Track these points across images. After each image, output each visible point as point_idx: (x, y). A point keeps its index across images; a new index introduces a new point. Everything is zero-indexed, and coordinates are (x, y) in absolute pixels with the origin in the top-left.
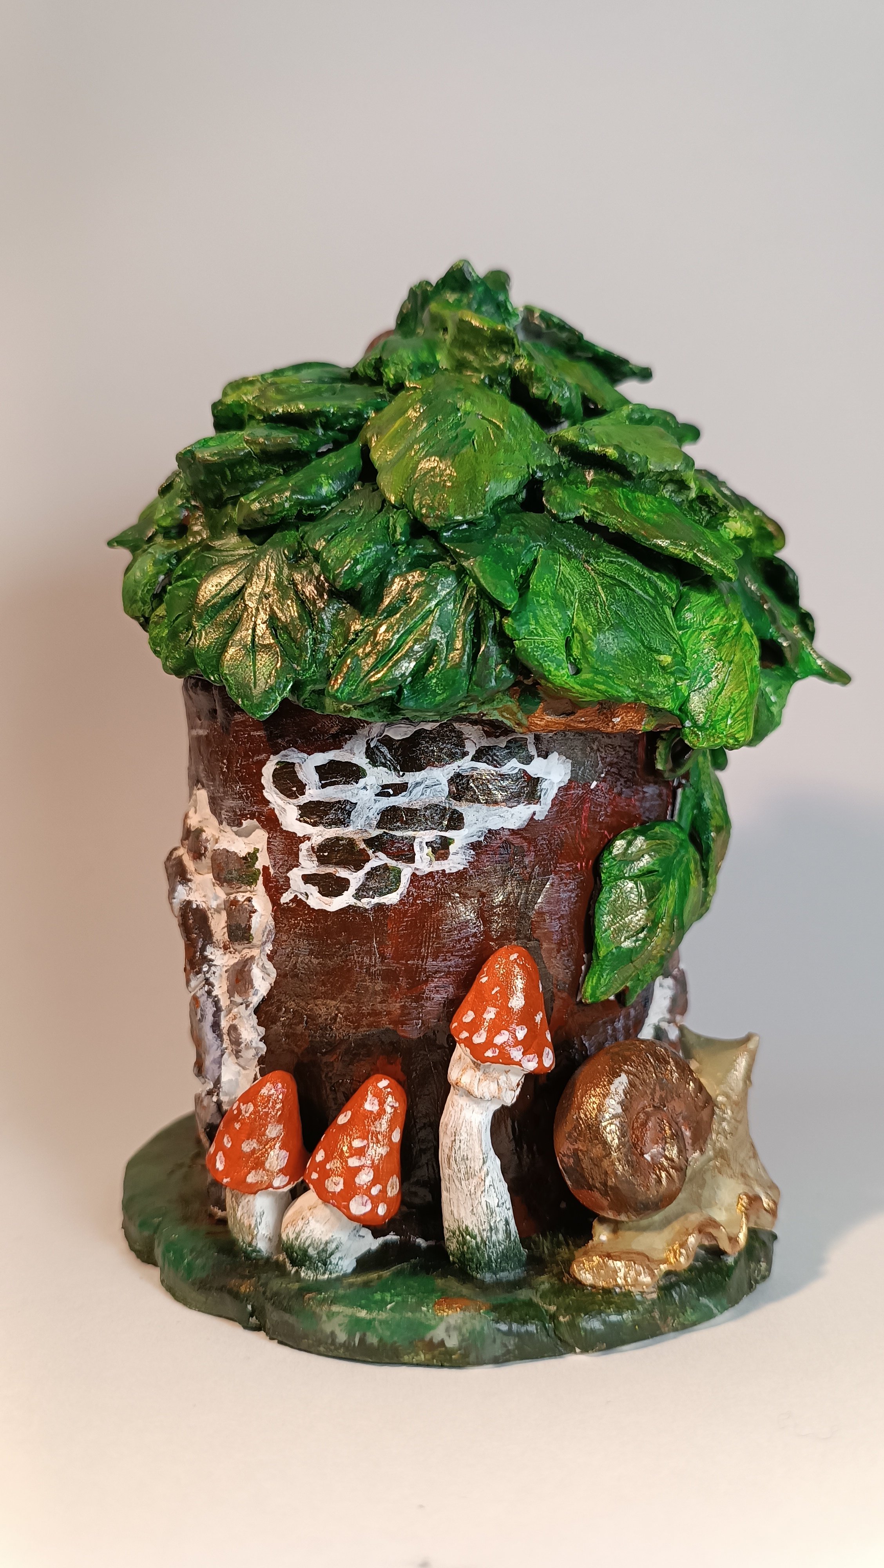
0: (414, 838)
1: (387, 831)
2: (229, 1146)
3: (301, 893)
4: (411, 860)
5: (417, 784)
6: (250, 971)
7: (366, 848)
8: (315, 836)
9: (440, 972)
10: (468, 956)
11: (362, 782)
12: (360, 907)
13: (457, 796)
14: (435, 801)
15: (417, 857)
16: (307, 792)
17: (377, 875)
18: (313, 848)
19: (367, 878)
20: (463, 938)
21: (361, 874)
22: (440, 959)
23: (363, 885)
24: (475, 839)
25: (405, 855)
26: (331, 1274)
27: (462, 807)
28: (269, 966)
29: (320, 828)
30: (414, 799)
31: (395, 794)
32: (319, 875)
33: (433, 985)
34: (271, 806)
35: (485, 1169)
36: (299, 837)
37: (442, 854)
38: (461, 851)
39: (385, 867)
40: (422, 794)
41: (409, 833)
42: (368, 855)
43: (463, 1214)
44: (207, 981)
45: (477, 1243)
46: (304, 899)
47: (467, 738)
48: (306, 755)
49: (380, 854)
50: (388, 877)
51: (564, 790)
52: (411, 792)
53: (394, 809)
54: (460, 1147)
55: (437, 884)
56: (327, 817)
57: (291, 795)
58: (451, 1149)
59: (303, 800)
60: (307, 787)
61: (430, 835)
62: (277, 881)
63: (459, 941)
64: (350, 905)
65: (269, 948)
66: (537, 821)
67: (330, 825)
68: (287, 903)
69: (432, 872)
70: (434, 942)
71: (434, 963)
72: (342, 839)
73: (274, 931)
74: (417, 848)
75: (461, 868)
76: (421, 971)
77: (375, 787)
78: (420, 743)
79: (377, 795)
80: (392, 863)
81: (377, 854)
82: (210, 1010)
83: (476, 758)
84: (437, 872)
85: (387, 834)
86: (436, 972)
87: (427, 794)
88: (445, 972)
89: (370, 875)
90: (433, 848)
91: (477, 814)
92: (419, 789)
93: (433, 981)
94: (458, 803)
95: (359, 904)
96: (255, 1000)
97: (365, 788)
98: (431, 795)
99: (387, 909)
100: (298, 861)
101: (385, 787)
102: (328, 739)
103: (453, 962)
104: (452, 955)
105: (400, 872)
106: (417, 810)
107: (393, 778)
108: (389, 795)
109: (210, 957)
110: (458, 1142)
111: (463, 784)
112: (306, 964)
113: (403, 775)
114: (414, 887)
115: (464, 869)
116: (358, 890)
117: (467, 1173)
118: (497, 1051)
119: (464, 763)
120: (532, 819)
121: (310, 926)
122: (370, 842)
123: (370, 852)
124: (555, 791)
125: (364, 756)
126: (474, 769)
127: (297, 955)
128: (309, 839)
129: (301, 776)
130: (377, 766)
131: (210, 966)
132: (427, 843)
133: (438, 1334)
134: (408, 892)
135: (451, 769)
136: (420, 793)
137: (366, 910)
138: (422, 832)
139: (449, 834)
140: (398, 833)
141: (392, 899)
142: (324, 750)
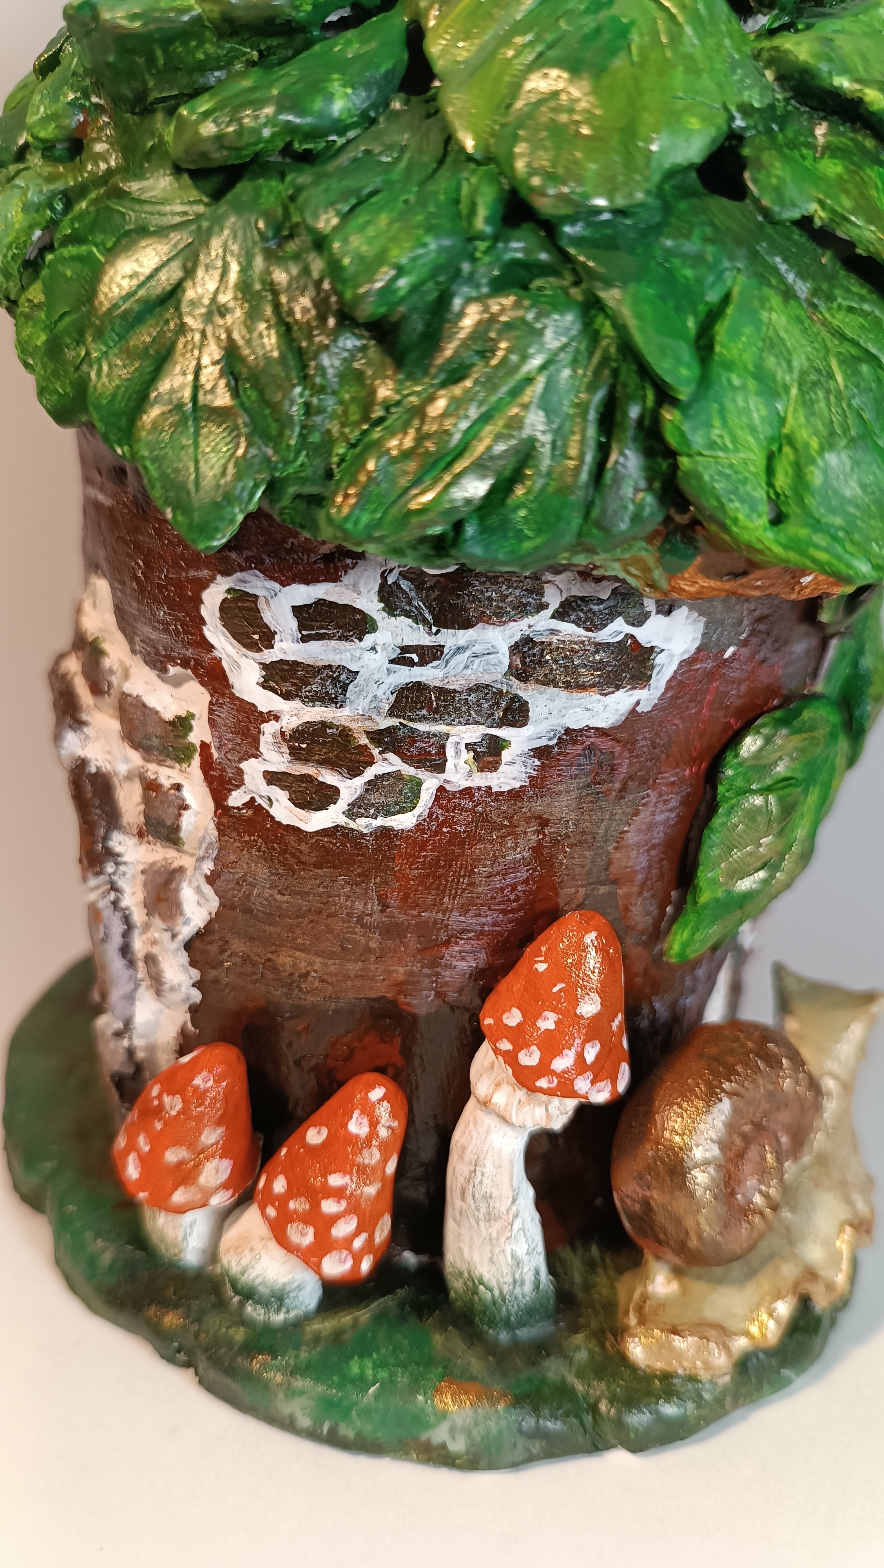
0: (448, 736)
1: (405, 722)
2: (147, 1148)
3: (261, 797)
4: (439, 767)
5: (459, 650)
6: (177, 890)
7: (369, 745)
8: (287, 717)
9: (469, 931)
10: (513, 911)
11: (369, 639)
12: (353, 830)
13: (521, 673)
14: (486, 679)
15: (449, 765)
16: (277, 645)
17: (384, 787)
18: (283, 733)
19: (367, 790)
20: (508, 886)
21: (359, 782)
22: (471, 913)
23: (361, 798)
24: (543, 742)
25: (431, 761)
26: (288, 1311)
27: (528, 692)
28: (208, 890)
29: (296, 704)
30: (452, 673)
31: (423, 663)
32: (290, 774)
33: (457, 948)
34: (216, 654)
35: (514, 1209)
36: (261, 713)
37: (489, 762)
38: (519, 761)
39: (398, 776)
40: (466, 667)
41: (440, 728)
42: (372, 756)
43: (476, 1258)
44: (114, 888)
45: (493, 1295)
46: (265, 805)
47: (549, 582)
48: (277, 586)
49: (391, 756)
50: (401, 791)
51: (687, 664)
52: (447, 662)
53: (419, 687)
54: (481, 1182)
55: (476, 806)
56: (309, 688)
57: (253, 646)
58: (469, 1180)
59: (270, 656)
60: (277, 637)
61: (473, 733)
62: (223, 770)
63: (502, 889)
64: (338, 826)
65: (208, 867)
66: (640, 715)
67: (313, 701)
68: (238, 808)
69: (470, 788)
70: (465, 889)
71: (462, 918)
72: (331, 726)
73: (216, 845)
74: (450, 751)
75: (517, 785)
76: (441, 928)
77: (390, 649)
78: (471, 584)
79: (392, 661)
80: (408, 770)
81: (386, 755)
82: (117, 928)
83: (559, 615)
84: (479, 789)
85: (405, 726)
86: (463, 932)
87: (475, 667)
88: (475, 931)
89: (371, 785)
90: (475, 752)
91: (551, 705)
92: (463, 657)
93: (457, 943)
94: (522, 685)
95: (352, 825)
96: (186, 932)
97: (373, 649)
98: (481, 669)
99: (396, 836)
100: (257, 749)
101: (405, 649)
102: (315, 562)
103: (489, 919)
104: (490, 909)
105: (420, 784)
106: (455, 691)
107: (420, 637)
108: (411, 663)
109: (118, 849)
110: (479, 1174)
111: (534, 655)
112: (266, 899)
113: (438, 632)
114: (441, 807)
115: (522, 787)
116: (352, 805)
117: (489, 1214)
118: (556, 1081)
119: (538, 621)
120: (633, 711)
121: (273, 848)
122: (377, 736)
123: (375, 752)
124: (674, 667)
125: (376, 598)
126: (553, 632)
127: (252, 885)
128: (277, 718)
129: (267, 617)
130: (395, 616)
131: (117, 864)
132: (467, 745)
133: (439, 1435)
134: (430, 815)
135: (517, 629)
136: (463, 665)
137: (363, 835)
138: (461, 728)
139: (502, 733)
140: (422, 727)
141: (405, 821)
142: (308, 579)
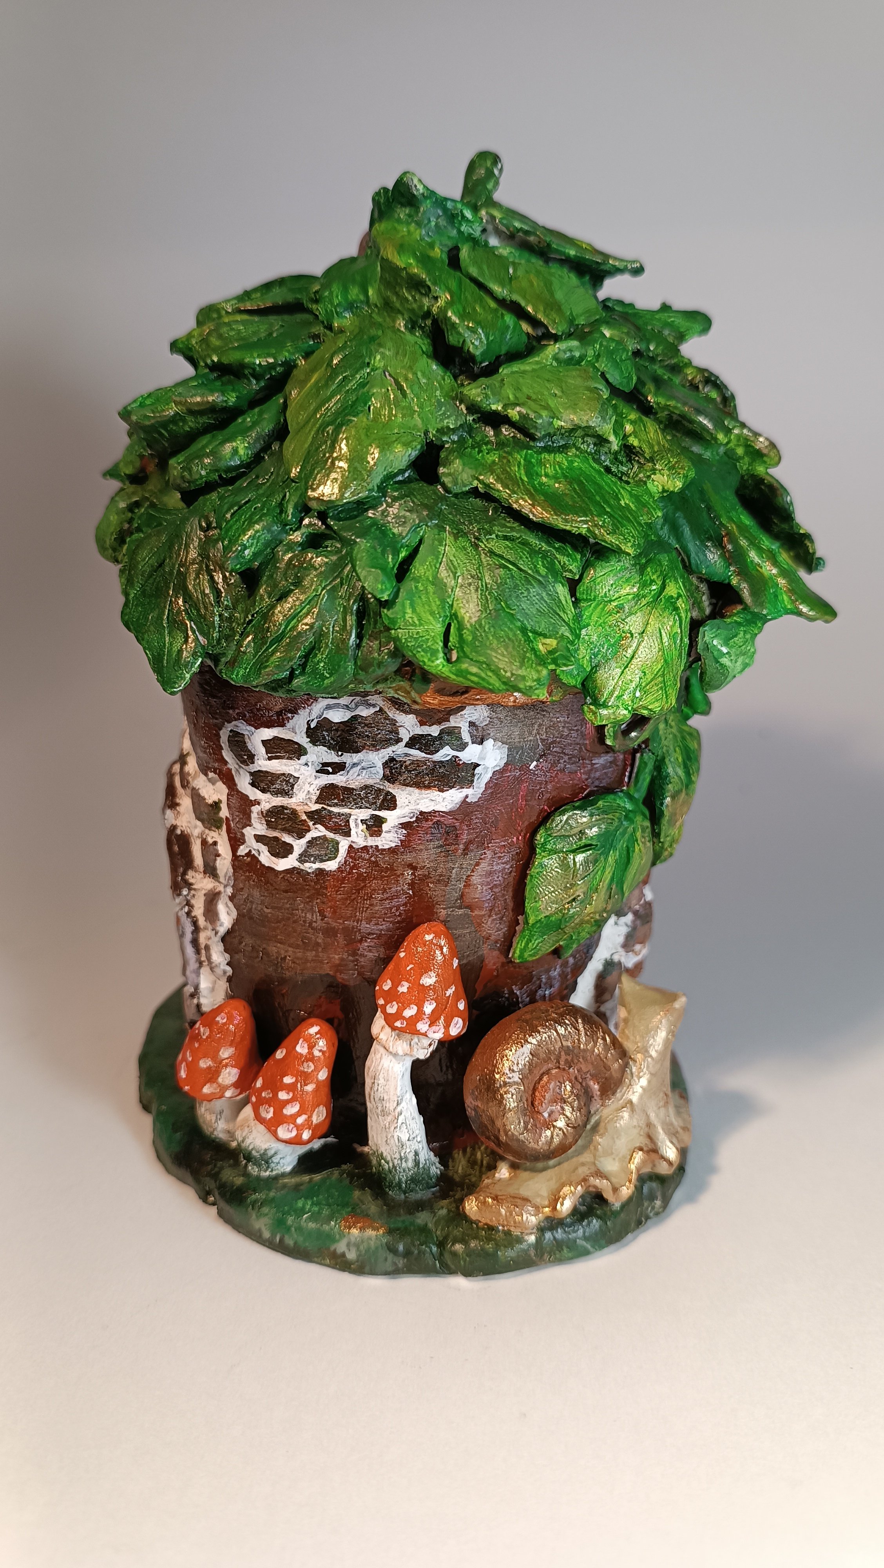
0: (350, 815)
2: (190, 1059)
3: (254, 849)
4: (348, 834)
5: (355, 765)
6: (216, 905)
7: (307, 820)
8: (264, 803)
9: (373, 934)
10: (398, 922)
11: (303, 759)
12: (303, 870)
13: (390, 778)
14: (370, 782)
15: (353, 832)
16: (257, 762)
17: (317, 844)
18: (262, 812)
19: (308, 847)
20: (394, 906)
21: (303, 841)
22: (373, 923)
23: (305, 851)
24: (407, 820)
25: (342, 829)
26: (272, 1171)
27: (395, 790)
28: (230, 904)
29: (268, 796)
30: (351, 778)
31: (334, 773)
32: (268, 836)
33: (366, 944)
34: (228, 765)
36: (251, 800)
37: (375, 831)
38: (393, 830)
39: (324, 838)
40: (359, 775)
41: (346, 810)
42: (309, 826)
43: (380, 1142)
44: (188, 904)
45: (389, 1167)
46: (257, 855)
47: (401, 726)
48: (253, 729)
49: (318, 826)
50: (328, 847)
51: (499, 774)
52: (348, 772)
53: (332, 786)
54: (378, 1090)
55: (371, 857)
56: (274, 786)
57: (244, 762)
59: (254, 768)
60: (256, 758)
61: (365, 814)
62: (236, 834)
63: (391, 909)
64: (294, 867)
66: (470, 804)
67: (277, 794)
68: (243, 856)
69: (366, 846)
70: (368, 908)
71: (368, 926)
72: (287, 808)
74: (352, 824)
75: (393, 845)
76: (356, 932)
77: (316, 764)
78: (357, 728)
80: (330, 835)
82: (189, 929)
83: (408, 745)
84: (372, 847)
85: (325, 809)
86: (369, 934)
87: (363, 775)
88: (376, 934)
89: (311, 843)
90: (367, 824)
91: (410, 798)
92: (356, 769)
93: (366, 941)
94: (391, 785)
95: (302, 867)
97: (306, 764)
98: (367, 776)
99: (327, 874)
100: (250, 822)
101: (325, 764)
102: (272, 716)
103: (384, 926)
104: (384, 921)
105: (338, 843)
106: (353, 789)
107: (332, 757)
108: (328, 773)
109: (191, 881)
111: (397, 768)
113: (342, 755)
114: (351, 857)
115: (396, 846)
116: (301, 855)
117: (383, 1111)
118: (405, 1023)
119: (398, 749)
120: (464, 802)
121: (261, 880)
122: (311, 815)
123: (311, 824)
124: (490, 775)
125: (305, 736)
126: (407, 755)
128: (259, 804)
129: (250, 746)
130: (317, 746)
132: (362, 821)
133: (341, 1247)
134: (345, 862)
135: (386, 753)
137: (308, 873)
138: (357, 810)
139: (382, 814)
140: (335, 810)
141: (331, 866)
142: (269, 725)
